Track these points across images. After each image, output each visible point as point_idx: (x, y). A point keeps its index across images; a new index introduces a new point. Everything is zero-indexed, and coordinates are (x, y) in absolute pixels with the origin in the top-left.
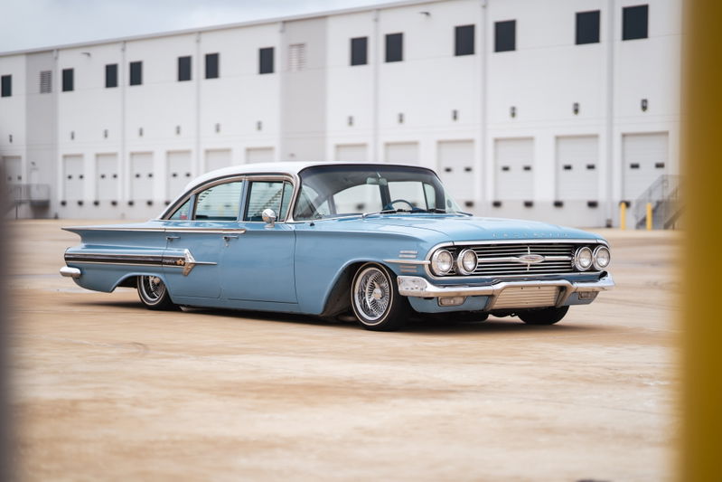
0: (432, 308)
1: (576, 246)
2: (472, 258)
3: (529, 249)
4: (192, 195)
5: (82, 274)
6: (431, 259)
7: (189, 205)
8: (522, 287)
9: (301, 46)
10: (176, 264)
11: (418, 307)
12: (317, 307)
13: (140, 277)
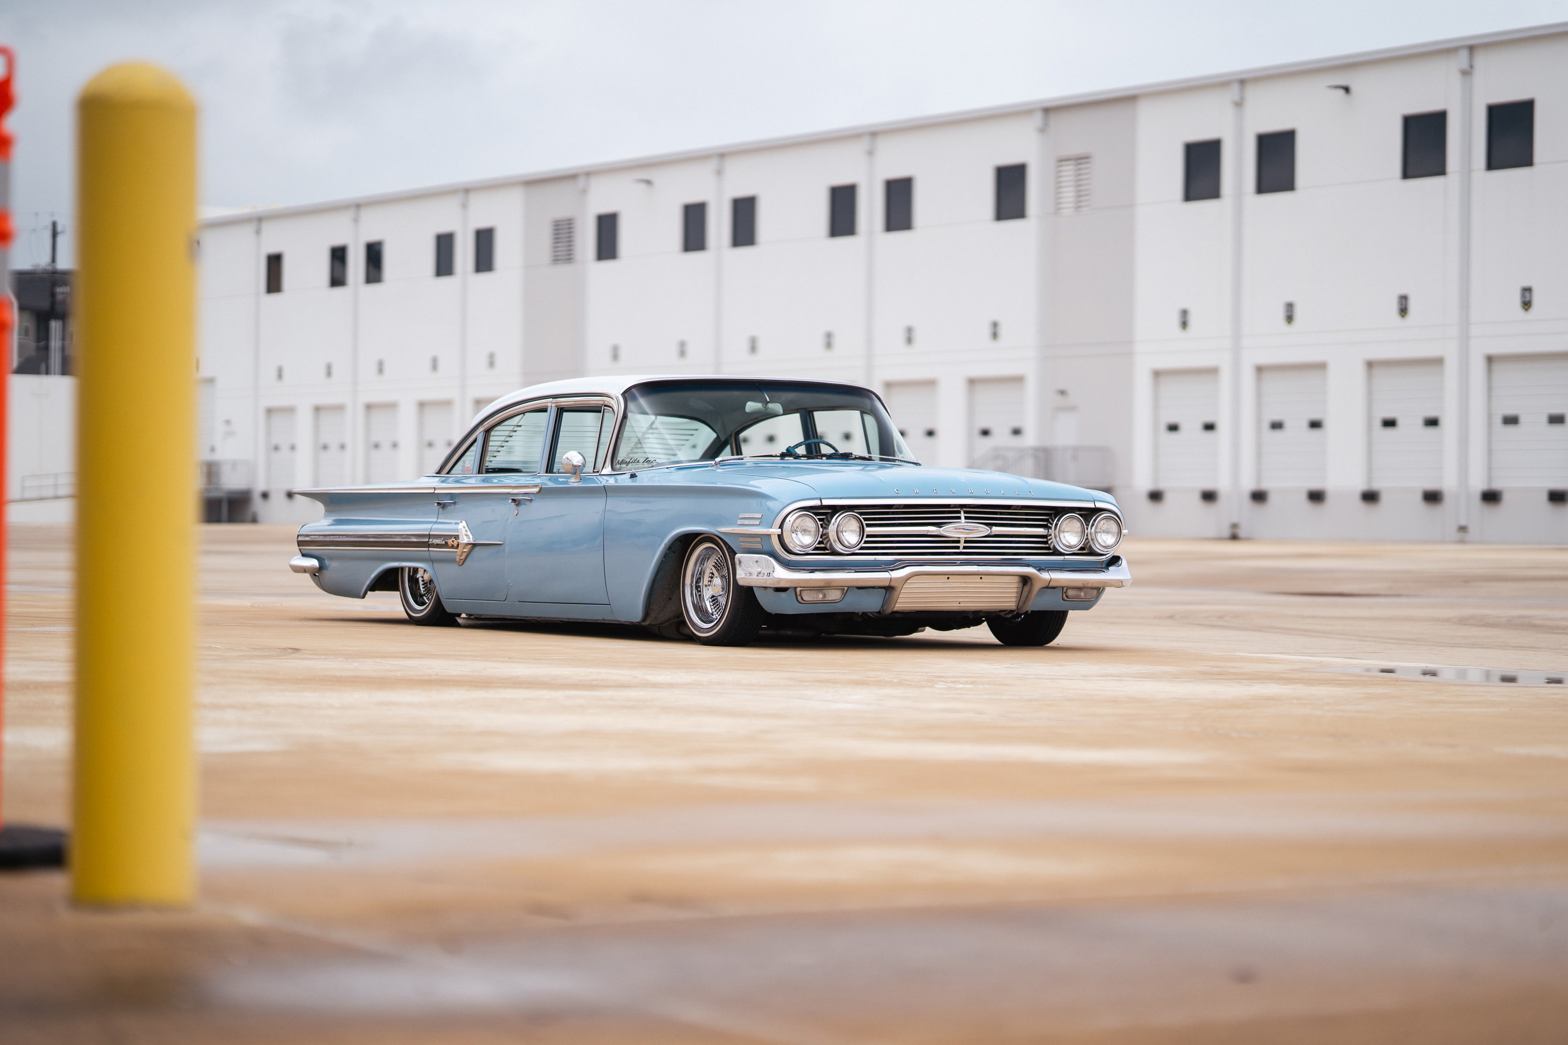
0: (786, 606)
1: (1059, 512)
2: (855, 525)
3: (962, 515)
4: (480, 432)
5: (321, 568)
6: (781, 527)
7: (476, 450)
8: (948, 575)
9: (1081, 160)
10: (446, 545)
11: (771, 604)
12: (634, 611)
13: (402, 569)
